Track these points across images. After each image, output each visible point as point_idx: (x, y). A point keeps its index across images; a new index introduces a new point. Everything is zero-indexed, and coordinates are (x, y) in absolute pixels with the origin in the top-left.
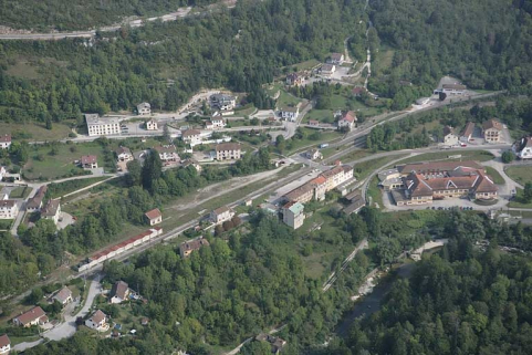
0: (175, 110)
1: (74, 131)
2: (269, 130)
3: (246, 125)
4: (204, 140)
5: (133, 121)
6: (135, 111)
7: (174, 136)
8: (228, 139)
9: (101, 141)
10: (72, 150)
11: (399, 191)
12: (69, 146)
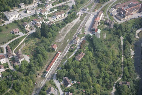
0: (32, 3)
1: (2, 20)
2: (66, 3)
3: (58, 3)
4: (48, 12)
5: (21, 11)
6: (19, 7)
7: (38, 13)
8: (56, 10)
9: (15, 22)
10: (7, 28)
11: (119, 15)
12: (5, 27)
